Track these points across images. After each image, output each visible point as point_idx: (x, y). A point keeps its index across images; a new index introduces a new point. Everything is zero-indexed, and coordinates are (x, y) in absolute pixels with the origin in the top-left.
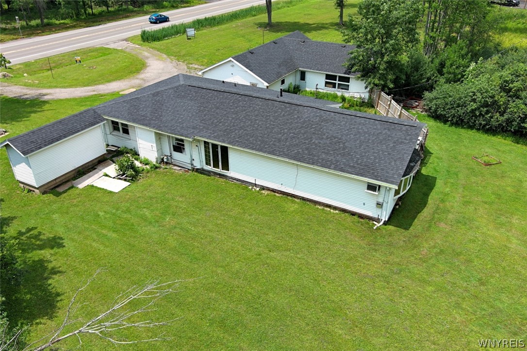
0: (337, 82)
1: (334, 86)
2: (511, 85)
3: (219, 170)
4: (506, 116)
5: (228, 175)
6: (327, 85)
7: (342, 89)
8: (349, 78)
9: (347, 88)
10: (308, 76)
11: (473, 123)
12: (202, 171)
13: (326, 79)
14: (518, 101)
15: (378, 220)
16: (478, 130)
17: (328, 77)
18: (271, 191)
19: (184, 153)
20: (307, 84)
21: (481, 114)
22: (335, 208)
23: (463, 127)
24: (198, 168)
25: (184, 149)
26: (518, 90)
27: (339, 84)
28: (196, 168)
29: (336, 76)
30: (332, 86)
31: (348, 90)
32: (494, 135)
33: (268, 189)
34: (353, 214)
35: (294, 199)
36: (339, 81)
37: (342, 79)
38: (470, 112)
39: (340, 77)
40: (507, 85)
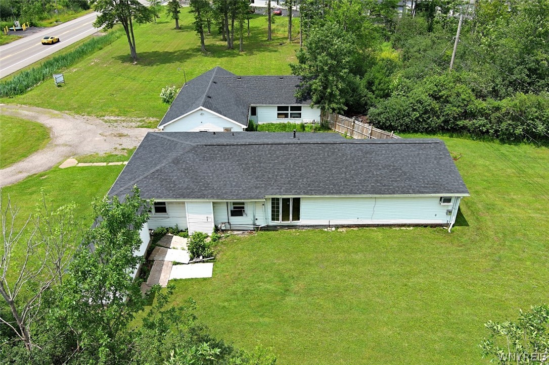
0: (289, 112)
1: (286, 116)
2: (440, 94)
3: (290, 222)
4: (442, 119)
5: (298, 224)
6: (279, 116)
7: (294, 117)
8: (301, 107)
9: (299, 116)
10: (259, 111)
11: (418, 128)
12: (268, 228)
13: (278, 111)
14: (449, 105)
15: (447, 225)
16: (422, 132)
17: (279, 108)
18: (346, 227)
19: (244, 215)
20: (259, 119)
21: (424, 120)
22: (409, 225)
23: (409, 133)
24: (262, 226)
25: (244, 211)
26: (448, 96)
27: (291, 113)
28: (260, 226)
29: (288, 107)
30: (284, 116)
31: (300, 117)
32: (434, 134)
33: (343, 226)
34: (425, 226)
35: (371, 228)
36: (291, 111)
37: (293, 108)
38: (415, 119)
39: (291, 107)
40: (437, 94)
